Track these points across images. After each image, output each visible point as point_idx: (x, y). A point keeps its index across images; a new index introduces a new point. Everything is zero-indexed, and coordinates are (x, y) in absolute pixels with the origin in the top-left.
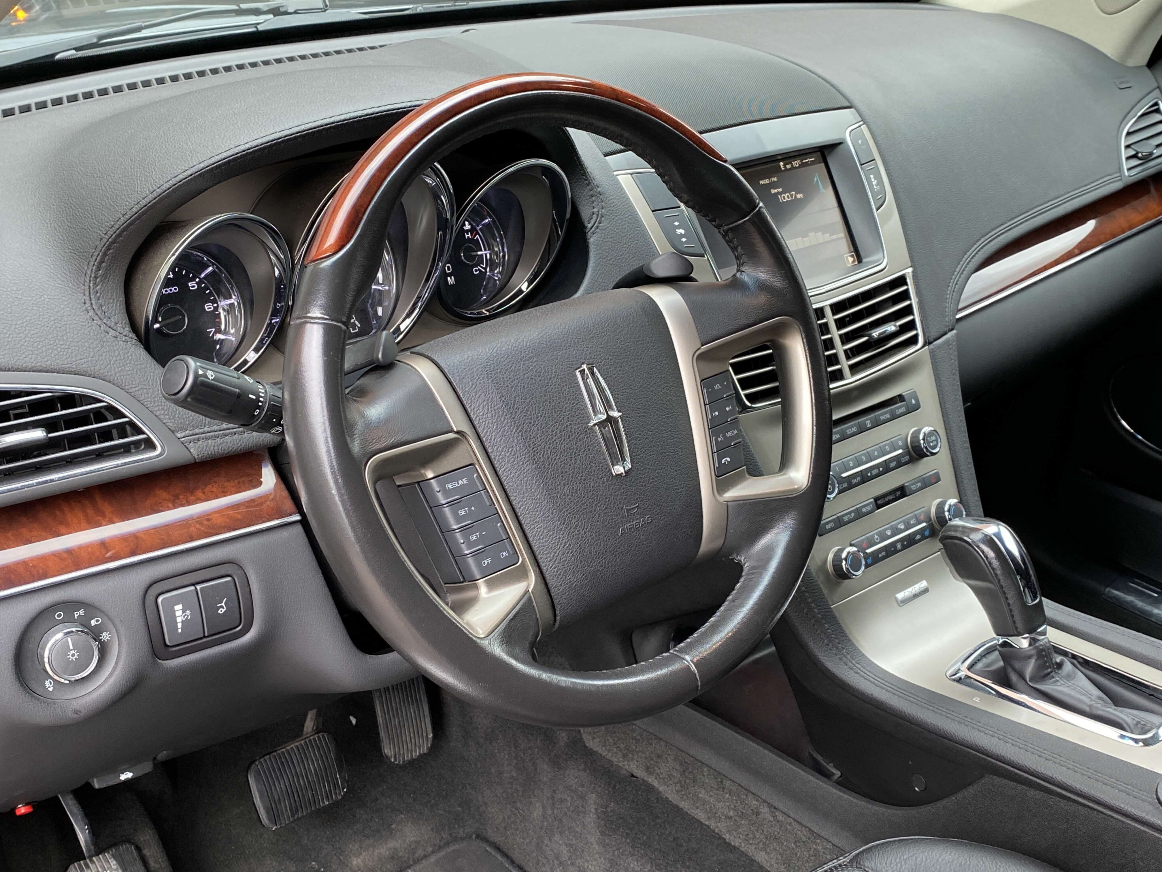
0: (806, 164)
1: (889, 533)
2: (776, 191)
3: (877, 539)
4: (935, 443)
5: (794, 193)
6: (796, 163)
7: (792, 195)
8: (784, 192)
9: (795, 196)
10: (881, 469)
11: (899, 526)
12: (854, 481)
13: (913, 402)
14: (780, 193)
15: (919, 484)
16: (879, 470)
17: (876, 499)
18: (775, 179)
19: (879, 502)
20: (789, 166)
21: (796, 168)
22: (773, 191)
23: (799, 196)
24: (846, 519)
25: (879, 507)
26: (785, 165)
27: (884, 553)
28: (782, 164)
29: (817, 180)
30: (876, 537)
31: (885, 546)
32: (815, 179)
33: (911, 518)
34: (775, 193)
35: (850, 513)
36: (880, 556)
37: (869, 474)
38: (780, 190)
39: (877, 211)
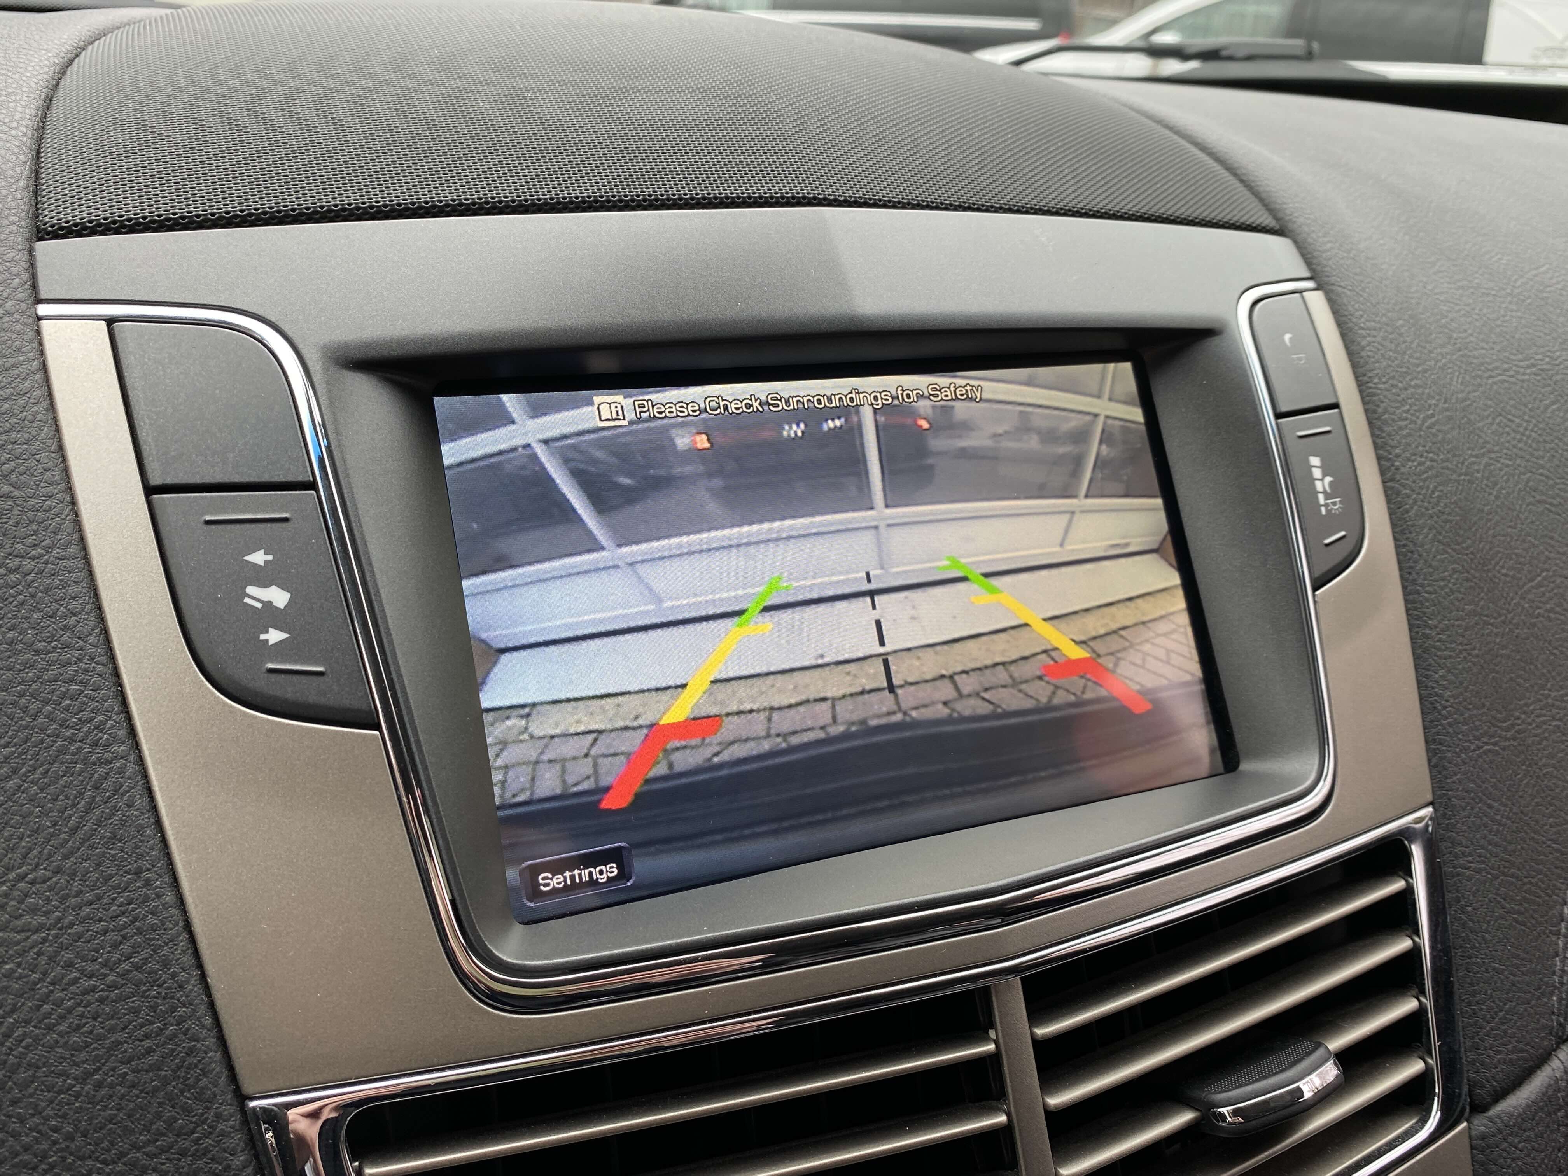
39: (1315, 589)
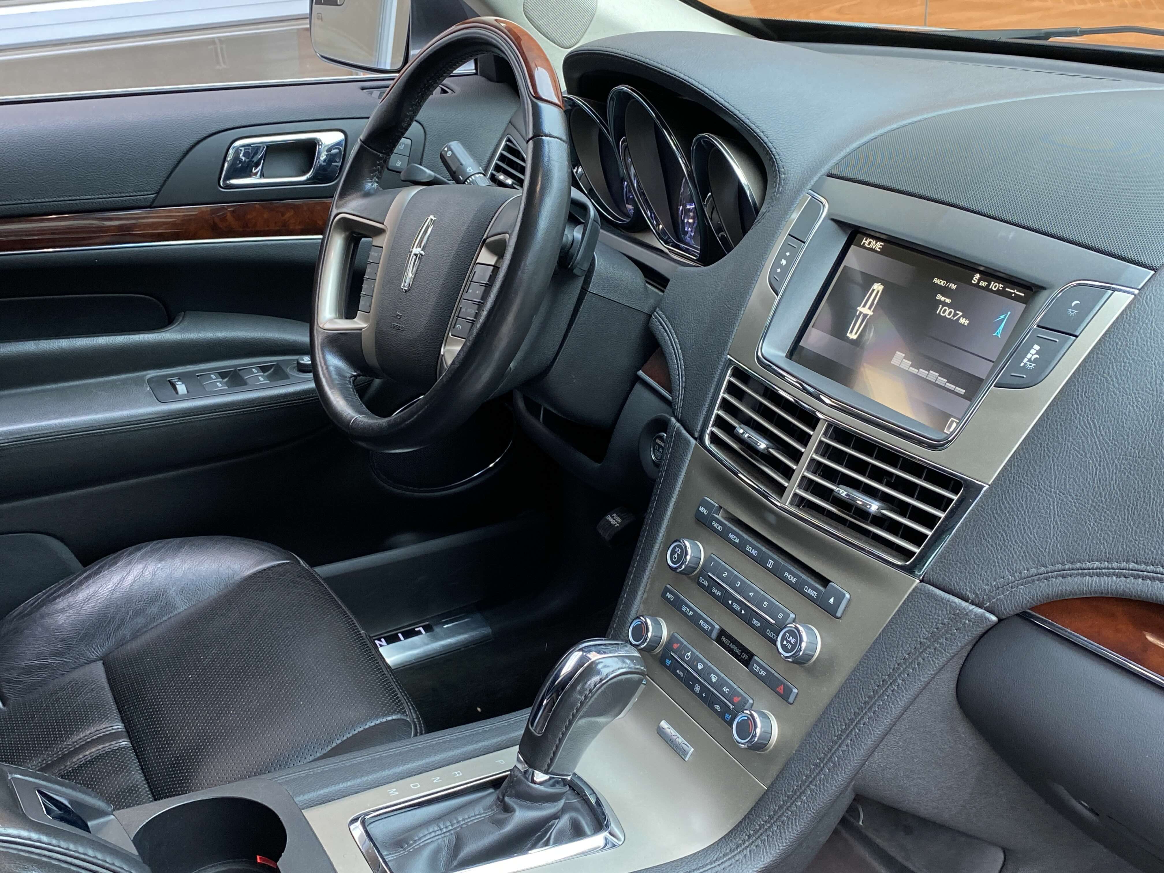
0: (1009, 296)
2: (943, 299)
3: (688, 657)
5: (961, 314)
6: (995, 286)
7: (955, 314)
8: (949, 306)
9: (959, 319)
10: (743, 612)
11: (712, 675)
12: (715, 591)
13: (832, 601)
14: (944, 304)
15: (762, 673)
16: (740, 610)
17: (722, 633)
18: (953, 287)
20: (983, 284)
21: (991, 291)
22: (939, 297)
23: (963, 321)
25: (718, 641)
26: (979, 281)
27: (682, 674)
28: (978, 276)
29: (1004, 319)
30: (689, 654)
31: (688, 671)
32: (1002, 317)
33: (727, 685)
34: (940, 301)
35: (691, 609)
36: (678, 671)
37: (729, 601)
38: (948, 301)
39: (995, 386)
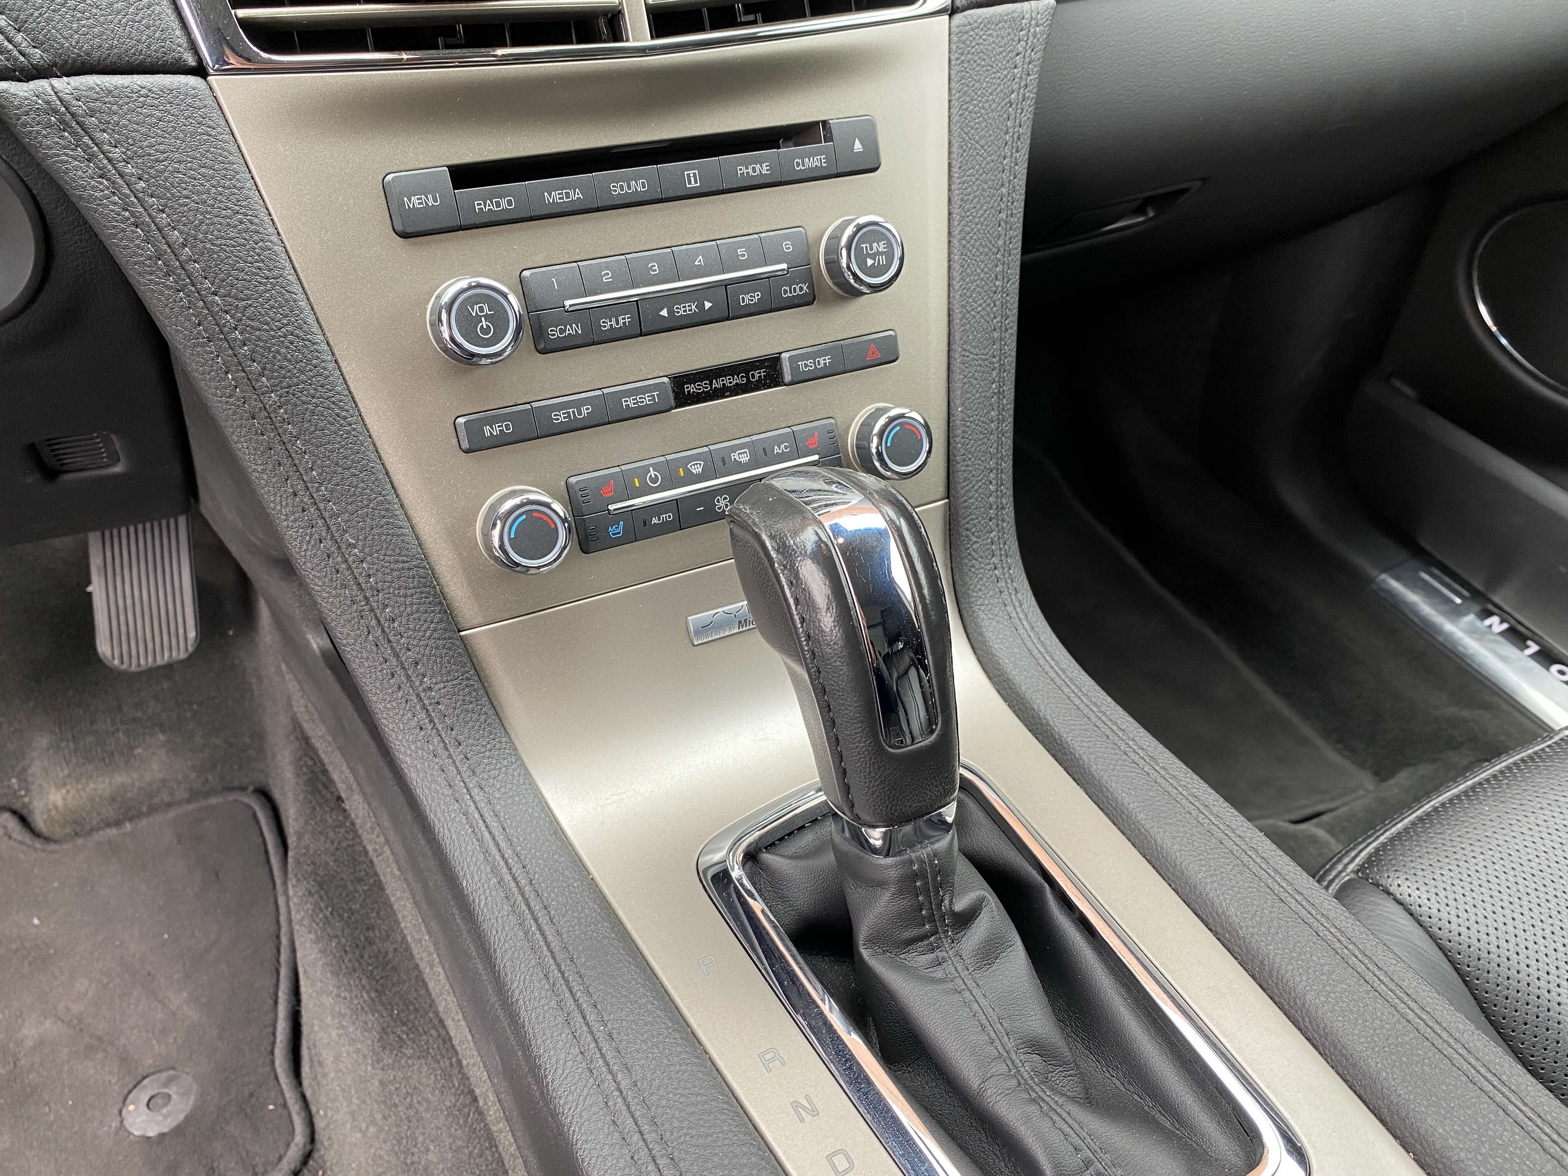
1: (697, 469)
3: (654, 480)
4: (883, 260)
10: (708, 305)
11: (735, 456)
12: (607, 324)
13: (858, 146)
15: (824, 361)
16: (701, 306)
17: (679, 381)
19: (691, 388)
24: (561, 417)
25: (683, 399)
27: (668, 517)
30: (652, 473)
31: (676, 502)
33: (778, 440)
35: (578, 404)
36: (655, 521)
37: (664, 313)
